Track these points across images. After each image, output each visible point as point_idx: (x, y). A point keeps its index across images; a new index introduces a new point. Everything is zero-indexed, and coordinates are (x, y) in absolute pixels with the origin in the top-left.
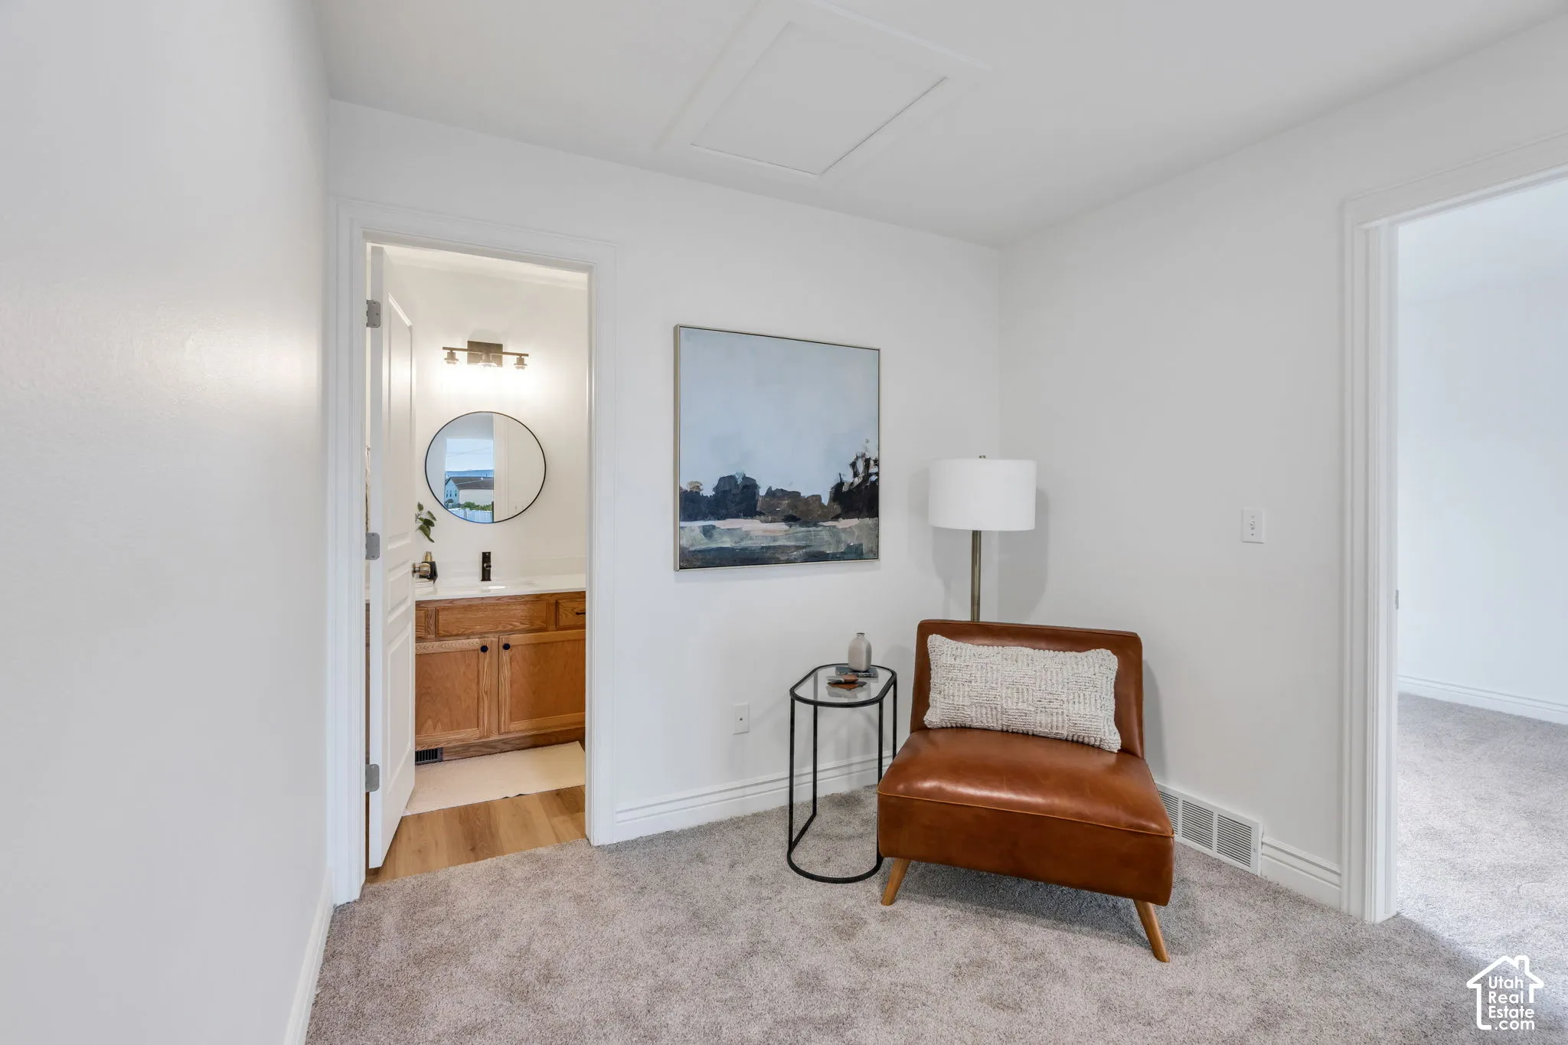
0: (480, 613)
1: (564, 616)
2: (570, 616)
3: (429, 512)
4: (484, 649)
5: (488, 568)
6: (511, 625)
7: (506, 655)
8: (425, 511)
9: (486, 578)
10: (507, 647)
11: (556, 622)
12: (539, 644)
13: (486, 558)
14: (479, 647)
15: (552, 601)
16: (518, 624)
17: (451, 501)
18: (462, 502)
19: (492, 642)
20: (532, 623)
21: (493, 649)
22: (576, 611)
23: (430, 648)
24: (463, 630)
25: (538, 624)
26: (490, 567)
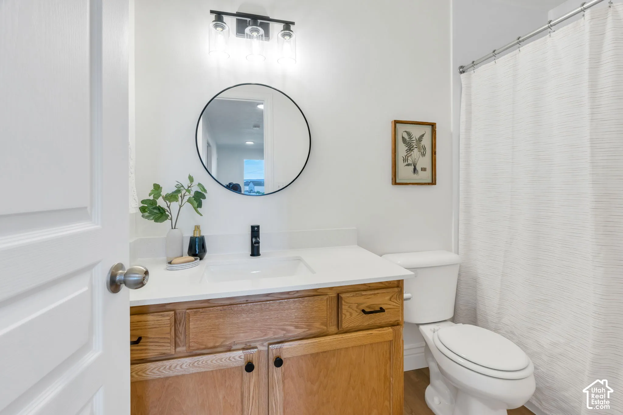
0: (244, 316)
1: (348, 314)
2: (355, 314)
3: (199, 185)
4: (250, 367)
5: (257, 245)
6: (283, 330)
7: (277, 373)
8: (195, 183)
9: (255, 253)
10: (279, 362)
11: (338, 324)
12: (318, 354)
13: (255, 232)
14: (242, 363)
15: (333, 295)
16: (292, 328)
17: (252, 190)
18: (256, 191)
19: (259, 352)
20: (309, 327)
21: (260, 366)
22: (362, 307)
23: (178, 368)
24: (222, 340)
25: (317, 327)
26: (258, 243)
